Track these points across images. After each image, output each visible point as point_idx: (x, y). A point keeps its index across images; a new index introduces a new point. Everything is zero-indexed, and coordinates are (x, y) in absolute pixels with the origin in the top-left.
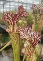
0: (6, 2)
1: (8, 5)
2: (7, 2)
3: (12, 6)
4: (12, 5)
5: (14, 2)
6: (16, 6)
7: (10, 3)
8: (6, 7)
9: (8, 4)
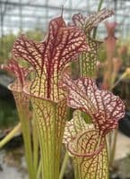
0: (8, 6)
1: (15, 15)
2: (12, 6)
3: (26, 19)
4: (28, 16)
5: (32, 6)
6: (39, 17)
7: (21, 9)
8: (9, 21)
9: (17, 11)
